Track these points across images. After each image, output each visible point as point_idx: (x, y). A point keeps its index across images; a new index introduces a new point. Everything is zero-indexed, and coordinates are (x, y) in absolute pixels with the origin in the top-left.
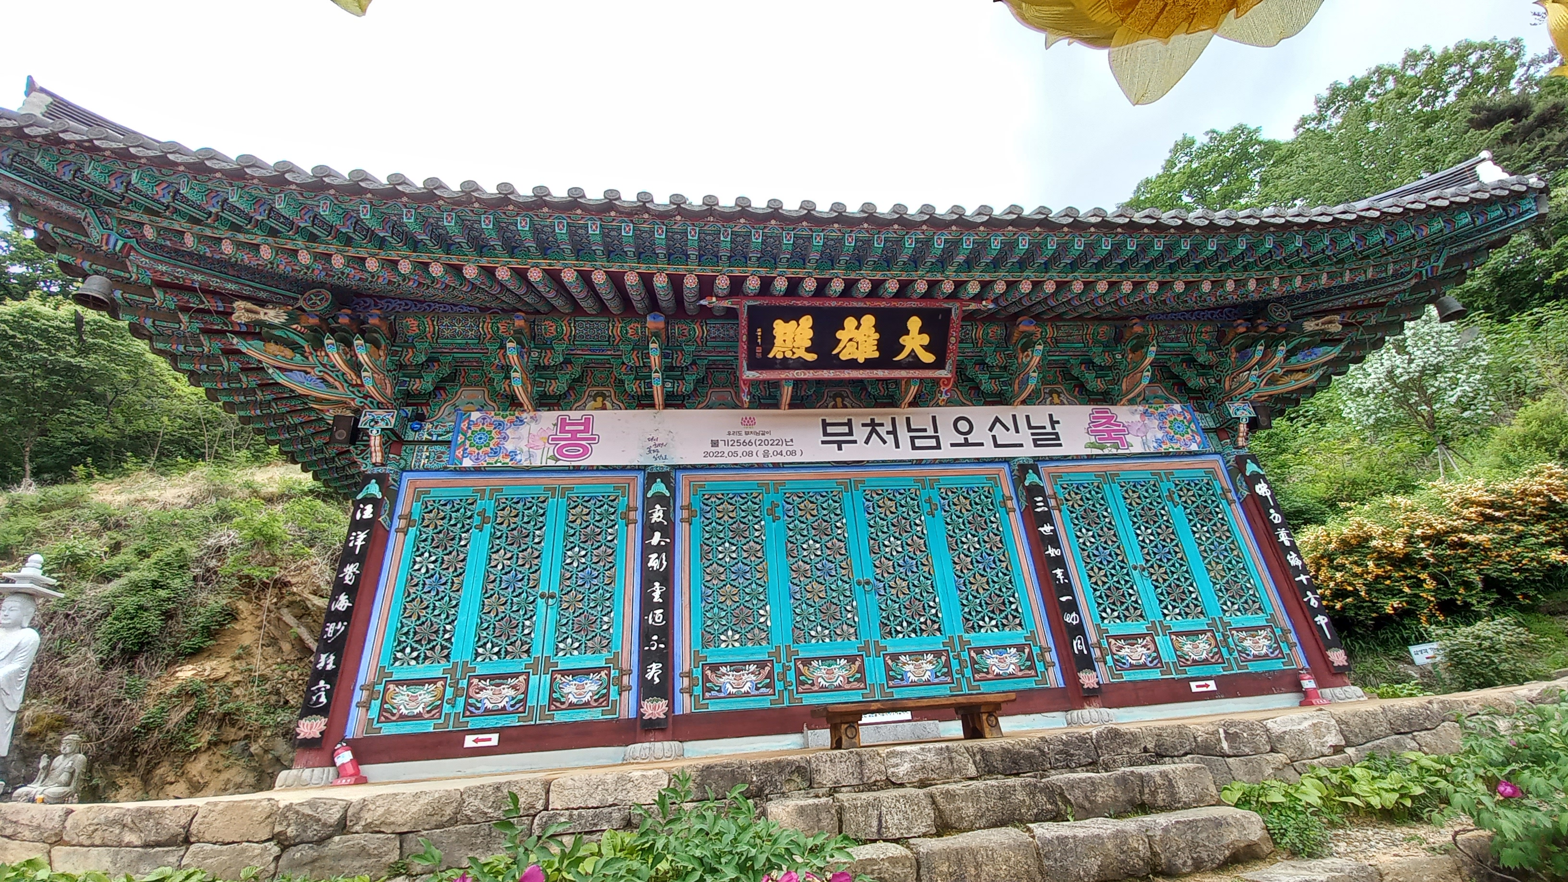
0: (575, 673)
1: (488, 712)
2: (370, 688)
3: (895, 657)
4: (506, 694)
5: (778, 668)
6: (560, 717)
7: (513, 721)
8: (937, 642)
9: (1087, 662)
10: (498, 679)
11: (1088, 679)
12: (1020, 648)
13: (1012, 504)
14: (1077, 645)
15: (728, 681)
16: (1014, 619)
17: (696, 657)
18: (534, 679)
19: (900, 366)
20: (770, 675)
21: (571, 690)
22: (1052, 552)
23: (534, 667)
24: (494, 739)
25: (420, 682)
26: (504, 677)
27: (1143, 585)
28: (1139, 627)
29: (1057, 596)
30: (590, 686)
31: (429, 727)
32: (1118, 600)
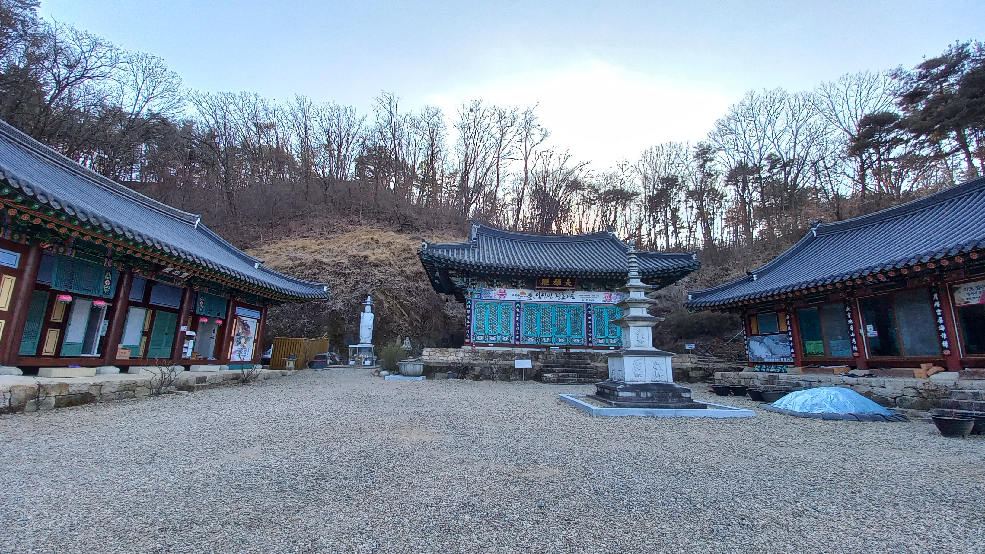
0: (504, 336)
1: (491, 341)
2: (473, 335)
3: (557, 338)
4: (494, 338)
6: (502, 342)
7: (495, 342)
8: (565, 336)
9: (591, 342)
10: (493, 336)
11: (590, 345)
12: (580, 338)
13: (585, 312)
14: (591, 339)
15: (529, 339)
16: (580, 333)
17: (524, 335)
18: (498, 336)
19: (565, 286)
21: (504, 339)
22: (590, 322)
23: (498, 334)
24: (493, 345)
25: (481, 335)
27: (607, 330)
28: (604, 337)
29: (589, 330)
30: (507, 338)
31: (483, 342)
32: (601, 331)
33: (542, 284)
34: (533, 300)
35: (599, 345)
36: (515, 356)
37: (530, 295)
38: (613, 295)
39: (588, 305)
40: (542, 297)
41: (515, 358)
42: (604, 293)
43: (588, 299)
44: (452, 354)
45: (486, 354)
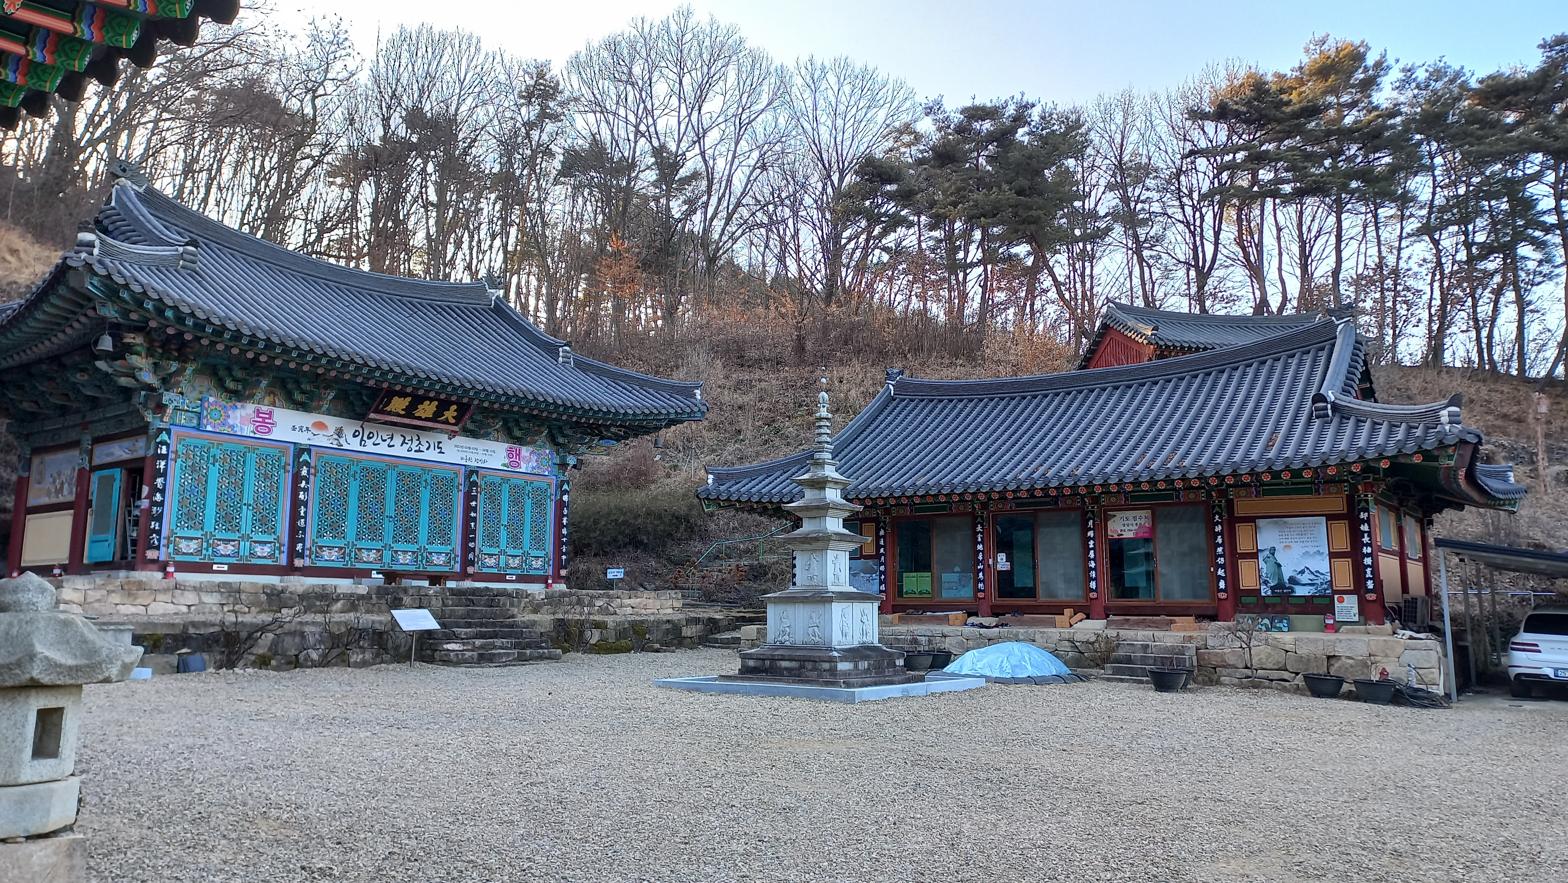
0: (260, 543)
1: (222, 555)
2: (168, 538)
3: (396, 552)
4: (230, 549)
5: (347, 551)
6: (254, 561)
7: (234, 561)
8: (415, 547)
9: (472, 563)
10: (227, 541)
11: (470, 570)
12: (447, 554)
13: (462, 488)
14: (471, 556)
15: (326, 554)
16: (447, 541)
17: (314, 542)
18: (242, 543)
19: (438, 422)
20: (344, 553)
21: (259, 550)
22: (473, 514)
23: (242, 537)
24: (226, 568)
25: (192, 539)
26: (230, 541)
27: (503, 533)
28: (496, 551)
29: (468, 534)
30: (267, 549)
31: (197, 559)
32: (492, 538)
33: (388, 409)
34: (346, 446)
35: (485, 570)
36: (338, 600)
37: (339, 432)
38: (525, 451)
39: (471, 472)
40: (369, 442)
41: (339, 605)
42: (507, 445)
43: (474, 456)
44: (160, 597)
45: (263, 597)
